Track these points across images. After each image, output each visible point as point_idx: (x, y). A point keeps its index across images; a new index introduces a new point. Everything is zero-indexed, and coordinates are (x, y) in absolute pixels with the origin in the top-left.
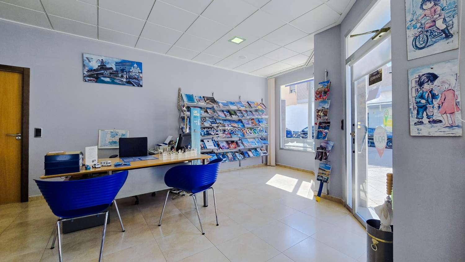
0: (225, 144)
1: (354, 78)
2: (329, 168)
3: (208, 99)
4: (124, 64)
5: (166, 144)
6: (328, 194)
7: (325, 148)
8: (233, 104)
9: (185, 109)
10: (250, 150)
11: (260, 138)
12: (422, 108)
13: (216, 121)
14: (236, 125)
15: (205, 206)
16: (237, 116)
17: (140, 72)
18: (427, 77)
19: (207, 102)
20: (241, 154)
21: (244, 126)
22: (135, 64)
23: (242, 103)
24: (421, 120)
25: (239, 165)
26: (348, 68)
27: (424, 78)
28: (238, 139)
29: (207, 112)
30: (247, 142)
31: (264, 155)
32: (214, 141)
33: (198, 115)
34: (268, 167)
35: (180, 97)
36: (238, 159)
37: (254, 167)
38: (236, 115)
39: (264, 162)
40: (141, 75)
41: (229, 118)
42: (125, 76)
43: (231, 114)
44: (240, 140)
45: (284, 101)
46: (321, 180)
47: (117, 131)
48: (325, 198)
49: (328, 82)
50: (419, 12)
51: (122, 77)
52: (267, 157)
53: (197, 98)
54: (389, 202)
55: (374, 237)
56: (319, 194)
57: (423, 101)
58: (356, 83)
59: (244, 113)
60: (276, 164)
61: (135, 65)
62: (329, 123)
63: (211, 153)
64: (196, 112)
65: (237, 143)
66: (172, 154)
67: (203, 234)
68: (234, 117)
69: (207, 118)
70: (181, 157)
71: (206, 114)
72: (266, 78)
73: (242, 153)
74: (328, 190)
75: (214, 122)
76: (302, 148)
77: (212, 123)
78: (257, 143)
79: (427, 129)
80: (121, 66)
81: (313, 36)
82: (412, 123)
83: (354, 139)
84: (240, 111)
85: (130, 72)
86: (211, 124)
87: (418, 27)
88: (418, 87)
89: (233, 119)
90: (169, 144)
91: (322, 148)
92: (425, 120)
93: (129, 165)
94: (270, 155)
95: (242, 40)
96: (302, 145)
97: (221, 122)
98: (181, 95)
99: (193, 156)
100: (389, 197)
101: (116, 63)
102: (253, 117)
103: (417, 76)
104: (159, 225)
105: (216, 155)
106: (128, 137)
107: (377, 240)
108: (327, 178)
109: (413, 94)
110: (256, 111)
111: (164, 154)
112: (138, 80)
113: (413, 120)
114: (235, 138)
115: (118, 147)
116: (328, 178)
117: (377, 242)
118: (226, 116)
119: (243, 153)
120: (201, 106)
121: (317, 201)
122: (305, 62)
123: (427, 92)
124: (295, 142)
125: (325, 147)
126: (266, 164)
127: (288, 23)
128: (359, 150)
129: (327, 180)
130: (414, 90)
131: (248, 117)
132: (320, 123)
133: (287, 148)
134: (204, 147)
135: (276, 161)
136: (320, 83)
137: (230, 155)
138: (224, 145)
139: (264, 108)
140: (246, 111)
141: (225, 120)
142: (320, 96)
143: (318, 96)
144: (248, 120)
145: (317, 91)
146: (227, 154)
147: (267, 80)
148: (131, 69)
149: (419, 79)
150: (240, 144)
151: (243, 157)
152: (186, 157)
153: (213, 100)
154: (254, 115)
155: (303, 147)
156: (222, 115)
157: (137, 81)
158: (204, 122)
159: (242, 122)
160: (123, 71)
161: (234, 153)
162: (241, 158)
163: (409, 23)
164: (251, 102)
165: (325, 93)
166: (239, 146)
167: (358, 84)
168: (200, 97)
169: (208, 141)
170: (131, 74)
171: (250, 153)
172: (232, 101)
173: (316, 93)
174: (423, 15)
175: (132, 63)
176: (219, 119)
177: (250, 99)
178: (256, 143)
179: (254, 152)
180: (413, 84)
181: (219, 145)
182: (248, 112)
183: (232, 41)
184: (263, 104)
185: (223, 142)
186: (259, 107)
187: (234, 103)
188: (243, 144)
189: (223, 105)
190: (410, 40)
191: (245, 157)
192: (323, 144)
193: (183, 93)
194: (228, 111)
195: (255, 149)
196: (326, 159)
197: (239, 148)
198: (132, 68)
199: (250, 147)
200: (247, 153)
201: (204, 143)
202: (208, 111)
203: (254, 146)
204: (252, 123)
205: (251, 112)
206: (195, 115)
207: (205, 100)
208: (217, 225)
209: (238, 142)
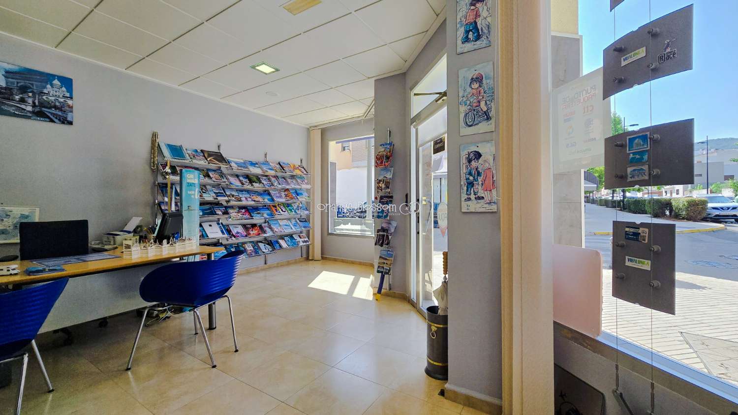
0: (240, 229)
1: (419, 143)
2: (391, 256)
3: (210, 155)
4: (29, 76)
5: (129, 232)
6: (390, 289)
7: (387, 230)
8: (253, 164)
9: (168, 170)
10: (282, 237)
11: (298, 219)
12: (470, 184)
13: (225, 192)
14: (259, 199)
15: (211, 328)
16: (261, 185)
17: (69, 96)
18: (475, 155)
19: (208, 160)
20: (268, 244)
21: (273, 200)
22: (56, 80)
23: (271, 164)
24: (469, 196)
25: (264, 262)
26: (413, 130)
27: (472, 155)
28: (263, 221)
29: (209, 176)
30: (277, 225)
31: (305, 244)
32: (221, 225)
33: (196, 181)
34: (311, 262)
35: (155, 148)
36: (264, 252)
37: (289, 264)
38: (260, 182)
39: (305, 256)
40: (70, 102)
41: (248, 186)
42: (30, 101)
43: (251, 182)
44: (265, 222)
45: (334, 164)
46: (382, 272)
47: (7, 208)
48: (387, 295)
49: (390, 144)
50: (469, 90)
51: (22, 100)
52: (308, 247)
53: (189, 152)
54: (445, 283)
55: (433, 324)
56: (379, 291)
57: (471, 178)
58: (421, 149)
59: (273, 179)
60: (322, 257)
61: (56, 82)
62: (392, 197)
63: (217, 244)
64: (192, 176)
65: (261, 227)
66: (149, 248)
67: (214, 367)
68: (257, 186)
69: (208, 187)
70: (167, 252)
71: (207, 180)
72: (308, 129)
73: (270, 243)
74: (390, 285)
75: (222, 193)
76: (359, 232)
77: (217, 194)
78: (295, 226)
79: (474, 206)
80: (20, 79)
81: (372, 81)
82: (463, 199)
83: (418, 218)
84: (266, 176)
85: (42, 93)
86: (217, 196)
87: (468, 104)
88: (468, 164)
89: (256, 189)
90: (135, 231)
91: (383, 230)
92: (473, 197)
93: (63, 270)
94: (313, 243)
95: (274, 70)
96: (358, 227)
97: (234, 193)
98: (158, 145)
99: (189, 249)
100: (445, 277)
101: (7, 72)
102: (288, 187)
103: (467, 153)
104: (128, 369)
105: (226, 248)
106: (37, 220)
107: (436, 327)
108: (388, 268)
109: (464, 170)
110: (293, 177)
111: (133, 249)
112: (61, 110)
113: (464, 196)
114: (257, 219)
115: (19, 241)
116: (390, 268)
117: (436, 329)
118: (243, 184)
119: (272, 243)
120: (197, 166)
121: (377, 300)
122: (363, 111)
123: (474, 169)
124: (350, 224)
125: (387, 228)
126: (307, 259)
127: (341, 59)
128: (424, 231)
129: (389, 271)
130: (464, 165)
131: (280, 186)
132: (382, 198)
133: (338, 232)
134: (203, 235)
135: (322, 253)
136: (381, 145)
137: (249, 248)
138: (239, 231)
139: (305, 173)
140: (276, 177)
141: (241, 191)
142: (382, 163)
143: (379, 162)
144: (280, 191)
145: (378, 155)
146: (244, 246)
147: (309, 130)
148: (45, 87)
149: (469, 156)
150: (267, 229)
151: (270, 250)
152: (177, 251)
153: (219, 157)
154: (288, 184)
155: (361, 231)
156: (236, 182)
157: (60, 113)
158: (203, 192)
159: (269, 194)
160: (24, 90)
161: (255, 244)
162: (267, 250)
163: (462, 99)
164: (284, 163)
165: (388, 158)
166: (265, 232)
167: (423, 150)
168: (196, 151)
169: (210, 226)
170: (44, 97)
171: (282, 242)
172: (254, 160)
173: (377, 158)
174: (471, 94)
175: (48, 78)
176: (232, 189)
177: (284, 160)
178: (293, 227)
179: (289, 240)
180: (464, 160)
181: (230, 231)
182: (280, 179)
183: (257, 68)
184: (303, 168)
185: (237, 226)
186: (297, 172)
187: (257, 164)
188: (270, 228)
189: (238, 166)
190: (462, 116)
191: (274, 249)
192: (384, 225)
193: (162, 141)
194: (247, 177)
195: (291, 236)
196: (388, 244)
197: (265, 235)
198: (49, 86)
199: (283, 233)
200: (278, 242)
201: (204, 229)
202: (211, 176)
203: (288, 231)
204: (286, 196)
205: (284, 178)
206: (189, 181)
207: (204, 156)
208: (237, 351)
209: (263, 225)
